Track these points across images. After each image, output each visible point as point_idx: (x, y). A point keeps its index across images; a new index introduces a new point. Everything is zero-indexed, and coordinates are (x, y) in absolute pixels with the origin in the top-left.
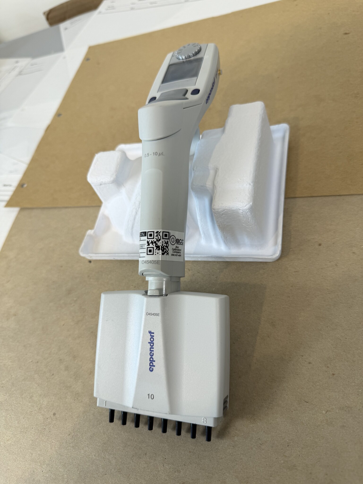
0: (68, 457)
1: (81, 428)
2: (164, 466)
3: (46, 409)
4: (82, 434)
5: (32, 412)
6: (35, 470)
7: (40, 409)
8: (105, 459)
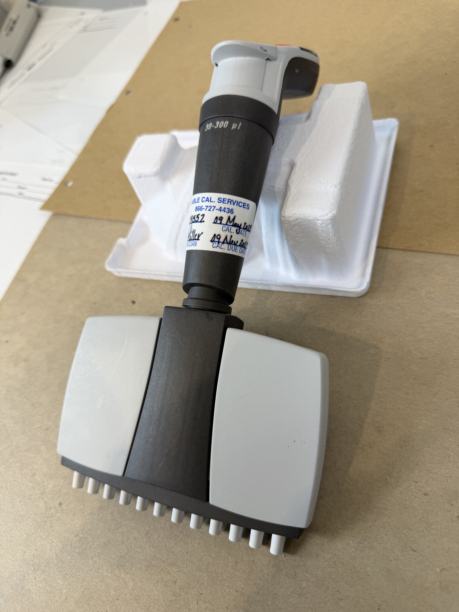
0: (70, 566)
1: (93, 529)
2: (198, 604)
3: (50, 495)
4: (93, 538)
5: (32, 495)
6: (26, 575)
7: (42, 493)
8: (120, 577)
